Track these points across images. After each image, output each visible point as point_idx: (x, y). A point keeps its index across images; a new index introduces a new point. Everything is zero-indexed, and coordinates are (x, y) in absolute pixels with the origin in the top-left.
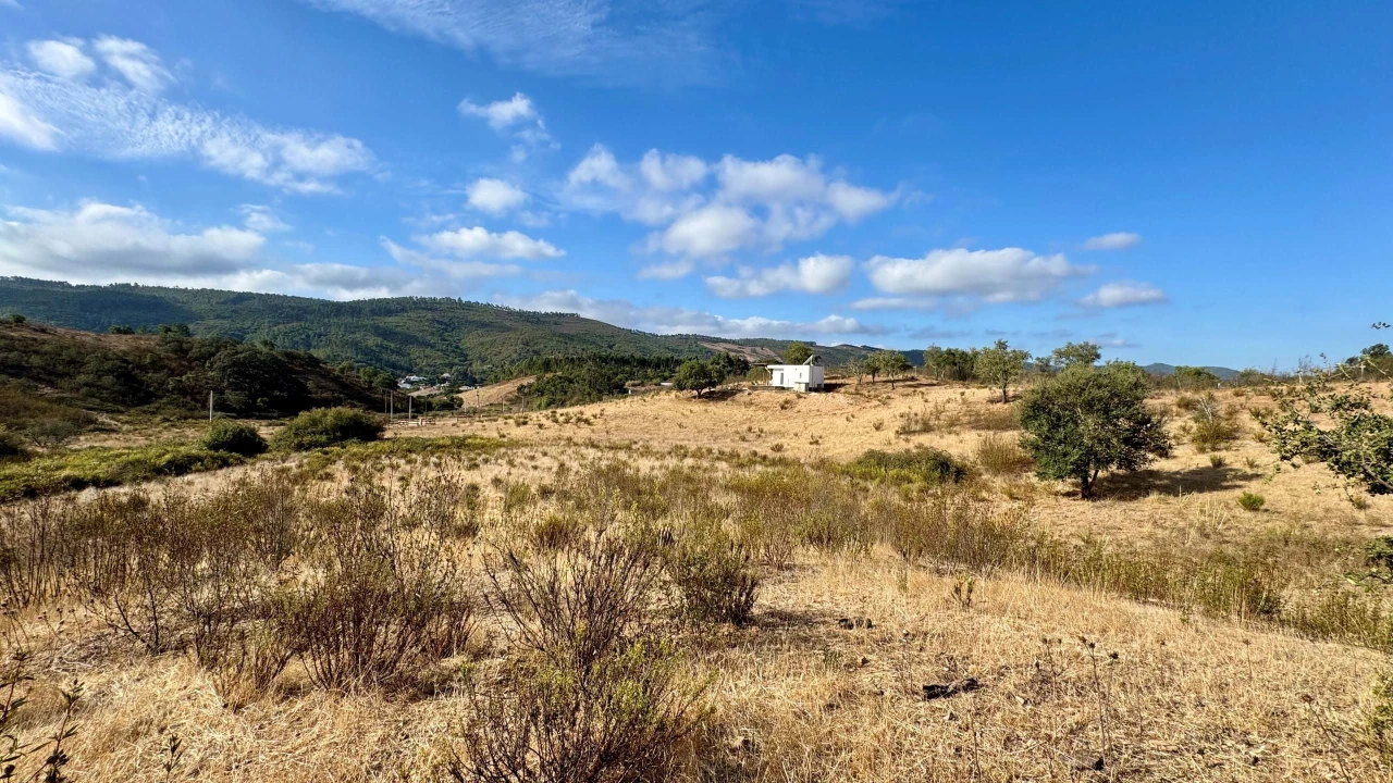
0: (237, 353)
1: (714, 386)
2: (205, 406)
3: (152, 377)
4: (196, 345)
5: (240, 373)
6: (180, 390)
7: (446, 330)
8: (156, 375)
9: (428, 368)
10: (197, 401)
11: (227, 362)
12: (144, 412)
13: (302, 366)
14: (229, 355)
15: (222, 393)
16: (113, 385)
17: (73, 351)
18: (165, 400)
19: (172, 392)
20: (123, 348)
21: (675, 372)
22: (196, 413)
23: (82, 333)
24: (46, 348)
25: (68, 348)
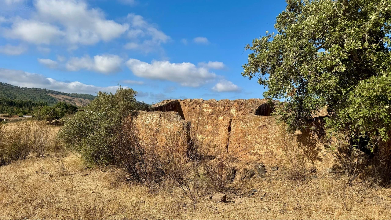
1: (58, 119)
21: (31, 110)
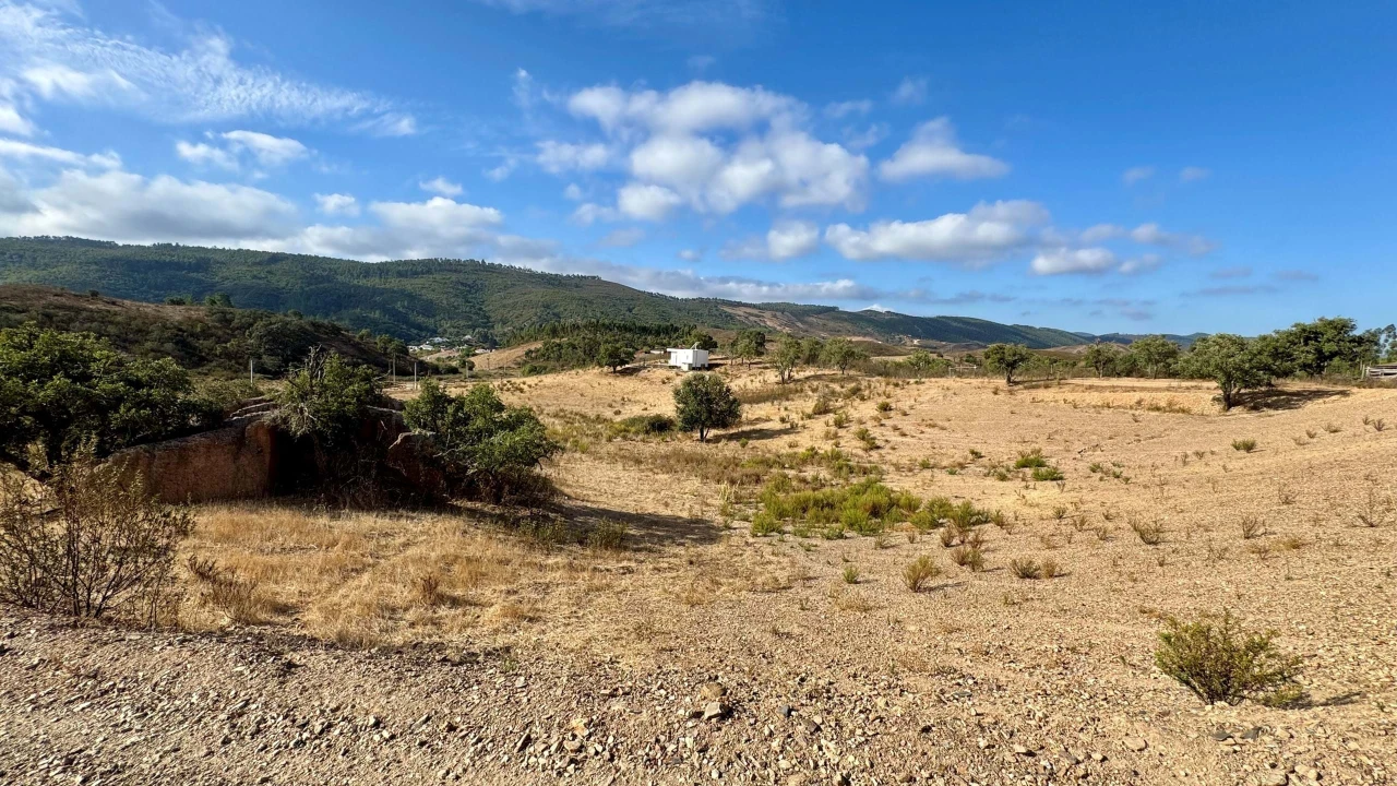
0: (271, 324)
2: (246, 369)
3: (203, 344)
4: (238, 316)
5: (274, 341)
6: (226, 354)
7: (469, 291)
8: (205, 342)
9: (452, 330)
10: (240, 364)
11: (263, 331)
12: (199, 373)
13: (327, 334)
14: (266, 326)
15: (260, 358)
16: (173, 350)
17: (139, 322)
18: (214, 364)
19: (220, 357)
20: (177, 318)
22: (240, 374)
23: (144, 304)
24: (119, 319)
25: (135, 319)
